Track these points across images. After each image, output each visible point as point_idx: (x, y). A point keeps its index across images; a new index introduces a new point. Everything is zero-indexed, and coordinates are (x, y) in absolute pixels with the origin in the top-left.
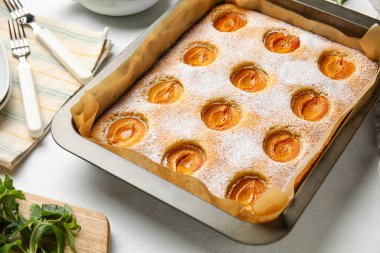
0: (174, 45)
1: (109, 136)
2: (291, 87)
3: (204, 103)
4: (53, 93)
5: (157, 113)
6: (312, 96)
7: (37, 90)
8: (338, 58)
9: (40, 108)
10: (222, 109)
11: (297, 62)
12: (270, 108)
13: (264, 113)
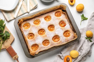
0: (46, 13)
1: (24, 25)
2: (56, 34)
3: (40, 28)
4: (22, 11)
5: (33, 26)
6: (58, 37)
7: (20, 8)
8: (69, 32)
9: (19, 12)
10: (43, 31)
11: (61, 30)
12: (49, 36)
13: (48, 36)
